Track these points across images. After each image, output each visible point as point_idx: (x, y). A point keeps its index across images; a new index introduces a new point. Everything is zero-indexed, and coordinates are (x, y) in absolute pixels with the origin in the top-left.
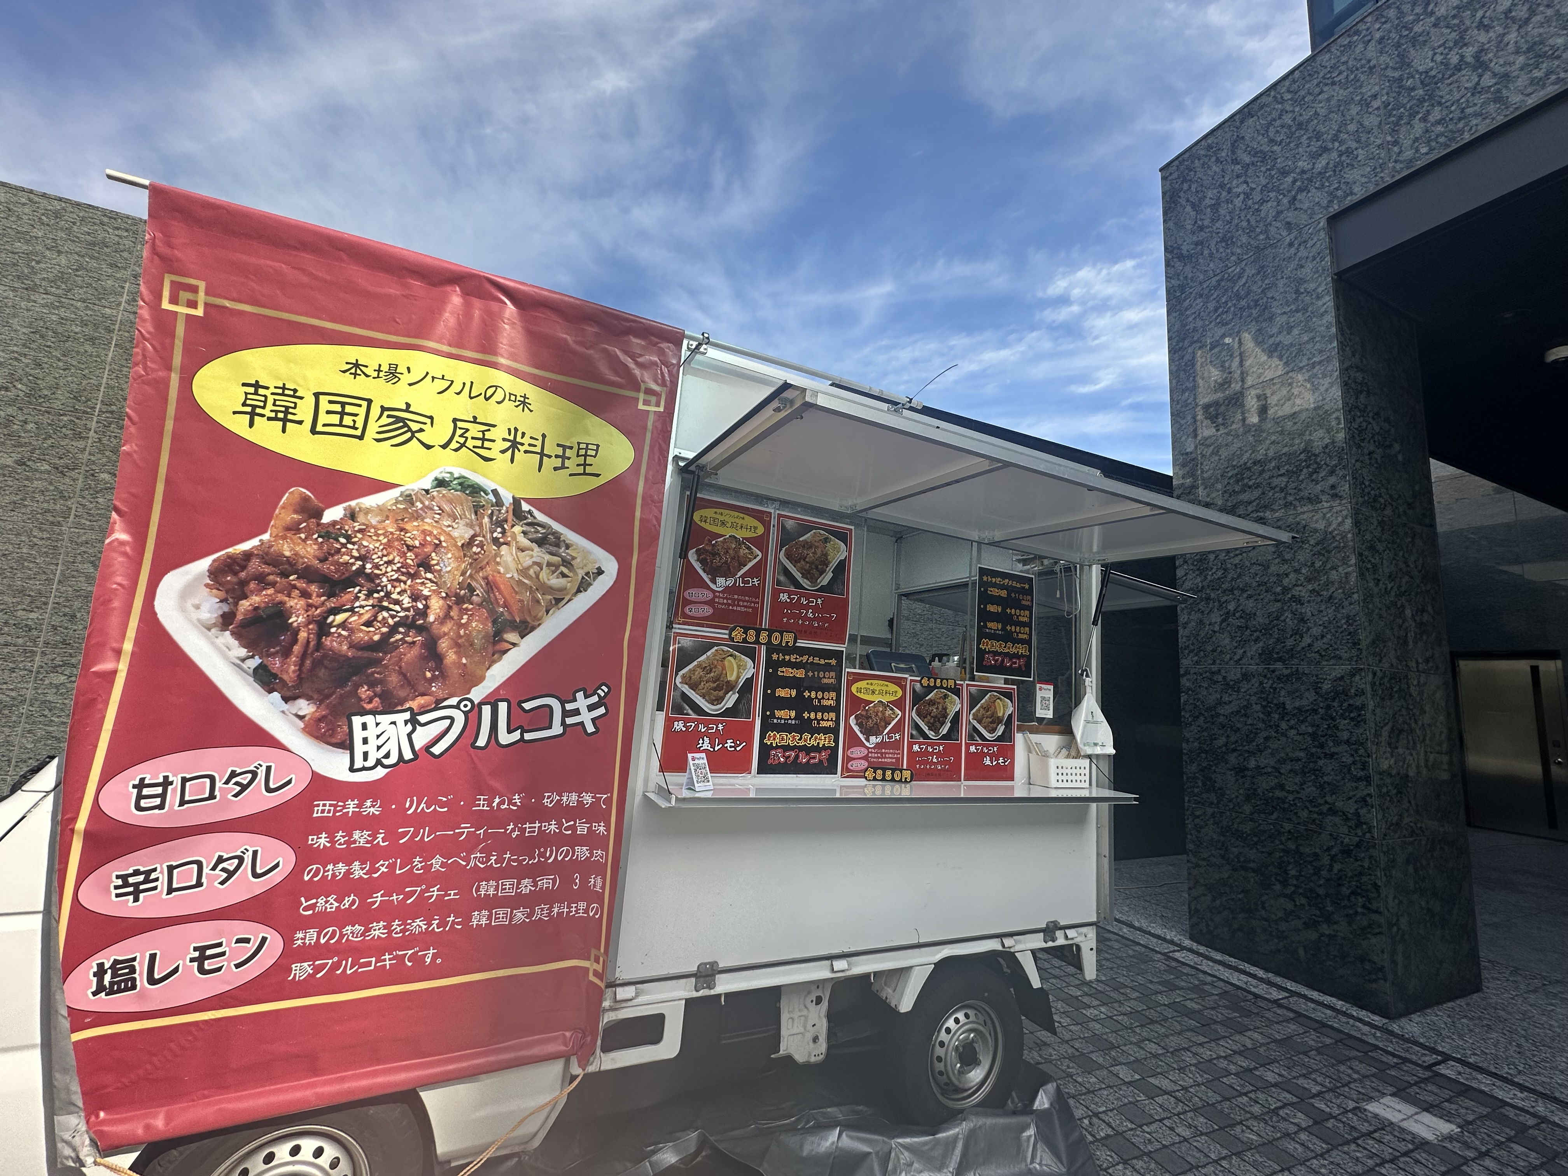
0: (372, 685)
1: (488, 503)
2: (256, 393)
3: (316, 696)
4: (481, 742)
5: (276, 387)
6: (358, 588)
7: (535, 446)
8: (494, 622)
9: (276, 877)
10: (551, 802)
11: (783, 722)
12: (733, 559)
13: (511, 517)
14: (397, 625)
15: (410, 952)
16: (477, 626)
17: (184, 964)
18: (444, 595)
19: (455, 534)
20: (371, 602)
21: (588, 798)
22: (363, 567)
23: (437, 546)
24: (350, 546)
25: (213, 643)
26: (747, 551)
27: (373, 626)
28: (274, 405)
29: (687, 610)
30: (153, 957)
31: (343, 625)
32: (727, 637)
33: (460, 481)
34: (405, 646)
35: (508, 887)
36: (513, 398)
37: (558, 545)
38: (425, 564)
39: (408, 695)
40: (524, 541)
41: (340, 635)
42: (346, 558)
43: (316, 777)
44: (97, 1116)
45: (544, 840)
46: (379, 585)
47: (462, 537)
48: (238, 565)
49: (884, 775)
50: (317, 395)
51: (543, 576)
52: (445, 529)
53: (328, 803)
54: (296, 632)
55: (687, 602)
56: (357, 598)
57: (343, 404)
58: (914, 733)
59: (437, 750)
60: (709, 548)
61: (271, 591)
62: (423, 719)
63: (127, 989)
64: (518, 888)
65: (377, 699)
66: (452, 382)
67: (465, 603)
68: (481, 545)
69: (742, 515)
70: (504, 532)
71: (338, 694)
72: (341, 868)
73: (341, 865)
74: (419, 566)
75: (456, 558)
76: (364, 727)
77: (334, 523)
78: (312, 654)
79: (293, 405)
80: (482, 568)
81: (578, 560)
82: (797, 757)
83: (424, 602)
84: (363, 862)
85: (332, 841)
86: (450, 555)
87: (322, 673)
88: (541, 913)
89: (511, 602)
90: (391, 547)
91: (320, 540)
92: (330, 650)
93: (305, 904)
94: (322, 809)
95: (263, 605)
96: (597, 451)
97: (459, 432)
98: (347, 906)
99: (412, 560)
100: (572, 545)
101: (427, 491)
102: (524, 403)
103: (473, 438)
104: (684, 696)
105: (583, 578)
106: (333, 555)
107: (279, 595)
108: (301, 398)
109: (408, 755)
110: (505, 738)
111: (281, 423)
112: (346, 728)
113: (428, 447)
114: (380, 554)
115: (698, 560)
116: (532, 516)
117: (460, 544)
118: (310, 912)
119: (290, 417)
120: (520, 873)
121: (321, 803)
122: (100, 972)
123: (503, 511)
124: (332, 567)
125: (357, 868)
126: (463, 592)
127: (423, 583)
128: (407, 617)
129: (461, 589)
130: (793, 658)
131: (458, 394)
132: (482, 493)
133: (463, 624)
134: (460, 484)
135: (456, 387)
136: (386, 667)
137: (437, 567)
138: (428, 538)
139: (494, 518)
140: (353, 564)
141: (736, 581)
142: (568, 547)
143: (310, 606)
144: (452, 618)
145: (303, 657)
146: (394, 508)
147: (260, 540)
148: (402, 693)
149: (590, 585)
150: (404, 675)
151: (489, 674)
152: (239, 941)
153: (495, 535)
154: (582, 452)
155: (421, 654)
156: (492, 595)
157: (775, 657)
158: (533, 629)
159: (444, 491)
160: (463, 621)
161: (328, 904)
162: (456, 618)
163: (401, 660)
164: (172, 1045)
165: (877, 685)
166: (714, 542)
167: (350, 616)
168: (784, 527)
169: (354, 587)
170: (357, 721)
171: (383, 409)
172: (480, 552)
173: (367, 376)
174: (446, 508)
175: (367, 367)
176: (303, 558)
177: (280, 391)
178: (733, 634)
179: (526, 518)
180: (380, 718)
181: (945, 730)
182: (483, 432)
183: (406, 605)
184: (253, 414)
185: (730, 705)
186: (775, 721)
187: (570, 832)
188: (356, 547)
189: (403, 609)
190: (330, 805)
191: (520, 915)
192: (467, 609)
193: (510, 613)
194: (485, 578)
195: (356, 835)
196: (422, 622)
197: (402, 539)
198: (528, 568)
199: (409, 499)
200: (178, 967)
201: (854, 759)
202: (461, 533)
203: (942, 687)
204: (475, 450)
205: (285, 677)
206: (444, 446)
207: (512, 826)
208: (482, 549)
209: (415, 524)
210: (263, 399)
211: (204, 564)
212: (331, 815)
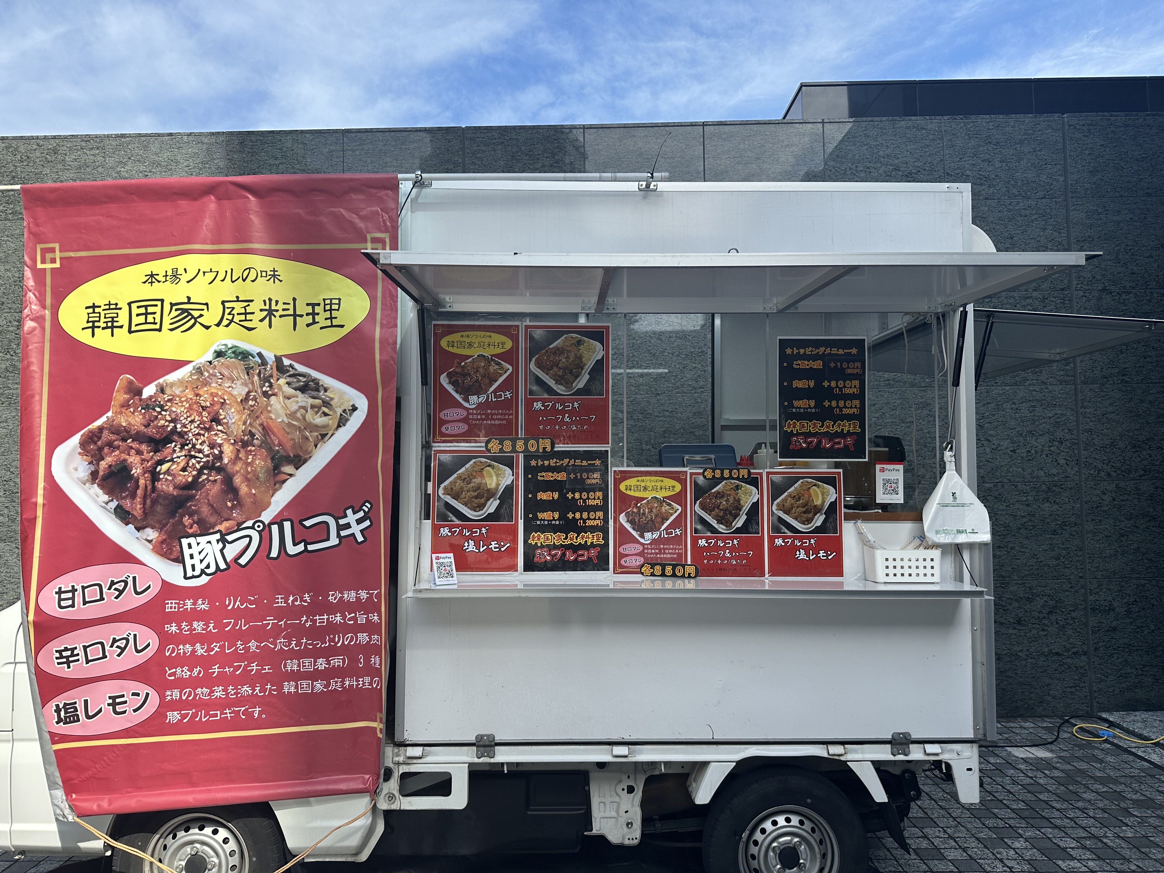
0: (191, 515)
1: (255, 364)
2: (94, 312)
3: (157, 526)
4: (274, 554)
5: (105, 305)
6: (174, 444)
7: (289, 309)
8: (273, 459)
9: (149, 653)
10: (335, 599)
11: (546, 523)
12: (483, 376)
13: (275, 372)
14: (202, 468)
15: (243, 709)
16: (259, 463)
17: (105, 707)
18: (232, 441)
19: (235, 393)
20: (183, 453)
21: (363, 594)
22: (175, 427)
23: (222, 404)
24: (163, 413)
25: (88, 494)
26: (497, 367)
27: (187, 471)
28: (105, 318)
29: (443, 429)
30: (86, 702)
31: (168, 472)
32: (484, 449)
33: (233, 350)
34: (210, 483)
35: (307, 665)
36: (264, 274)
37: (318, 390)
38: (216, 420)
39: (217, 521)
40: (290, 391)
41: (167, 479)
42: (162, 422)
43: (165, 583)
44: (72, 796)
45: (332, 628)
46: (187, 439)
47: (240, 394)
48: (96, 436)
49: (663, 570)
50: (129, 304)
51: (309, 416)
52: (227, 389)
53: (173, 601)
54: (137, 481)
55: (443, 422)
56: (174, 451)
57: (146, 307)
58: (699, 527)
59: (243, 561)
60: (459, 370)
61: (117, 453)
62: (230, 538)
63: (74, 721)
64: (315, 665)
65: (195, 525)
66: (218, 272)
67: (248, 446)
68: (255, 399)
69: (488, 334)
70: (271, 386)
71: (171, 523)
72: (188, 648)
73: (188, 646)
74: (212, 421)
75: (238, 412)
76: (190, 546)
77: (151, 397)
78: (150, 495)
79: (116, 315)
80: (257, 417)
81: (336, 400)
82: (564, 554)
83: (219, 449)
84: (202, 644)
85: (180, 628)
86: (233, 410)
87: (159, 508)
88: (335, 685)
89: (284, 441)
90: (192, 409)
91: (143, 411)
92: (162, 491)
93: (169, 672)
94: (171, 606)
95: (114, 463)
96: (339, 304)
97: (227, 311)
98: (196, 674)
99: (207, 417)
100: (329, 388)
101: (210, 362)
102: (274, 276)
103: (238, 314)
104: (447, 505)
105: (341, 415)
106: (153, 421)
107: (123, 455)
108: (120, 309)
109: (223, 566)
110: (292, 550)
111: (110, 330)
112: (178, 547)
113: (207, 328)
114: (185, 416)
115: (450, 383)
116: (293, 368)
117: (239, 400)
118: (173, 678)
119: (115, 324)
120: (316, 654)
121: (170, 601)
122: (58, 710)
123: (268, 369)
124: (154, 430)
125: (199, 648)
126: (246, 438)
127: (216, 434)
128: (208, 461)
129: (244, 435)
130: (553, 462)
131: (223, 281)
132: (250, 357)
133: (249, 463)
134: (234, 352)
135: (221, 276)
136: (199, 500)
137: (225, 421)
138: (216, 399)
139: (262, 376)
140: (168, 426)
141: (488, 397)
142: (326, 390)
143: (143, 460)
144: (240, 459)
145: (145, 497)
146: (190, 379)
147: (107, 417)
148: (212, 520)
149: (347, 420)
150: (212, 506)
151: (273, 500)
152: (133, 694)
153: (264, 389)
154: (328, 307)
155: (222, 489)
156: (268, 437)
157: (533, 463)
158: (305, 461)
159: (222, 360)
160: (249, 461)
161: (183, 672)
162: (243, 458)
163: (208, 494)
164: (105, 758)
165: (649, 481)
166: (463, 364)
167: (172, 465)
168: (532, 338)
169: (171, 443)
170: (185, 542)
171: (172, 305)
172: (254, 405)
173: (159, 282)
174: (226, 373)
175: (158, 275)
176: (134, 426)
177: (107, 307)
178: (490, 446)
179: (288, 371)
180: (199, 539)
181: (739, 523)
182: (245, 307)
183: (206, 453)
184: (93, 328)
185: (492, 510)
186: (538, 522)
187: (352, 622)
188: (168, 413)
189: (204, 456)
190: (175, 603)
191: (319, 686)
192: (251, 451)
193: (285, 450)
194: (261, 425)
195: (195, 624)
196: (219, 464)
197: (198, 402)
198: (295, 412)
199: (199, 371)
200: (101, 709)
201: (627, 555)
202: (239, 391)
203: (731, 477)
204: (241, 323)
205: (135, 513)
206: (218, 325)
207: (305, 618)
208: (256, 402)
209: (205, 389)
210: (98, 315)
211: (76, 439)
212: (176, 610)
